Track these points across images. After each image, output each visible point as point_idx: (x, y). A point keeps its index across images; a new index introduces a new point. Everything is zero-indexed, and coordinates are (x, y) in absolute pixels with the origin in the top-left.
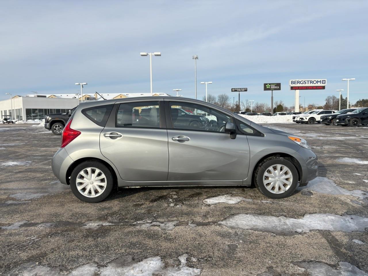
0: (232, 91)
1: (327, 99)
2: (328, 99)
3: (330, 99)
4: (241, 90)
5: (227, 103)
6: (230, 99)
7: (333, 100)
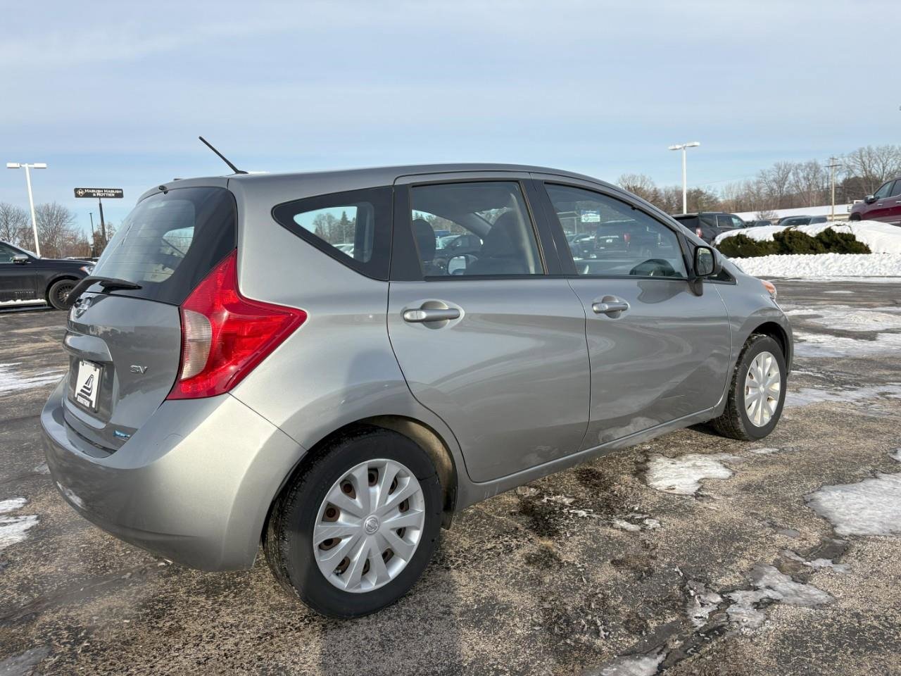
0: (77, 196)
1: (316, 222)
2: (318, 220)
3: (323, 222)
4: (105, 194)
5: (65, 228)
6: (74, 218)
7: (329, 223)
